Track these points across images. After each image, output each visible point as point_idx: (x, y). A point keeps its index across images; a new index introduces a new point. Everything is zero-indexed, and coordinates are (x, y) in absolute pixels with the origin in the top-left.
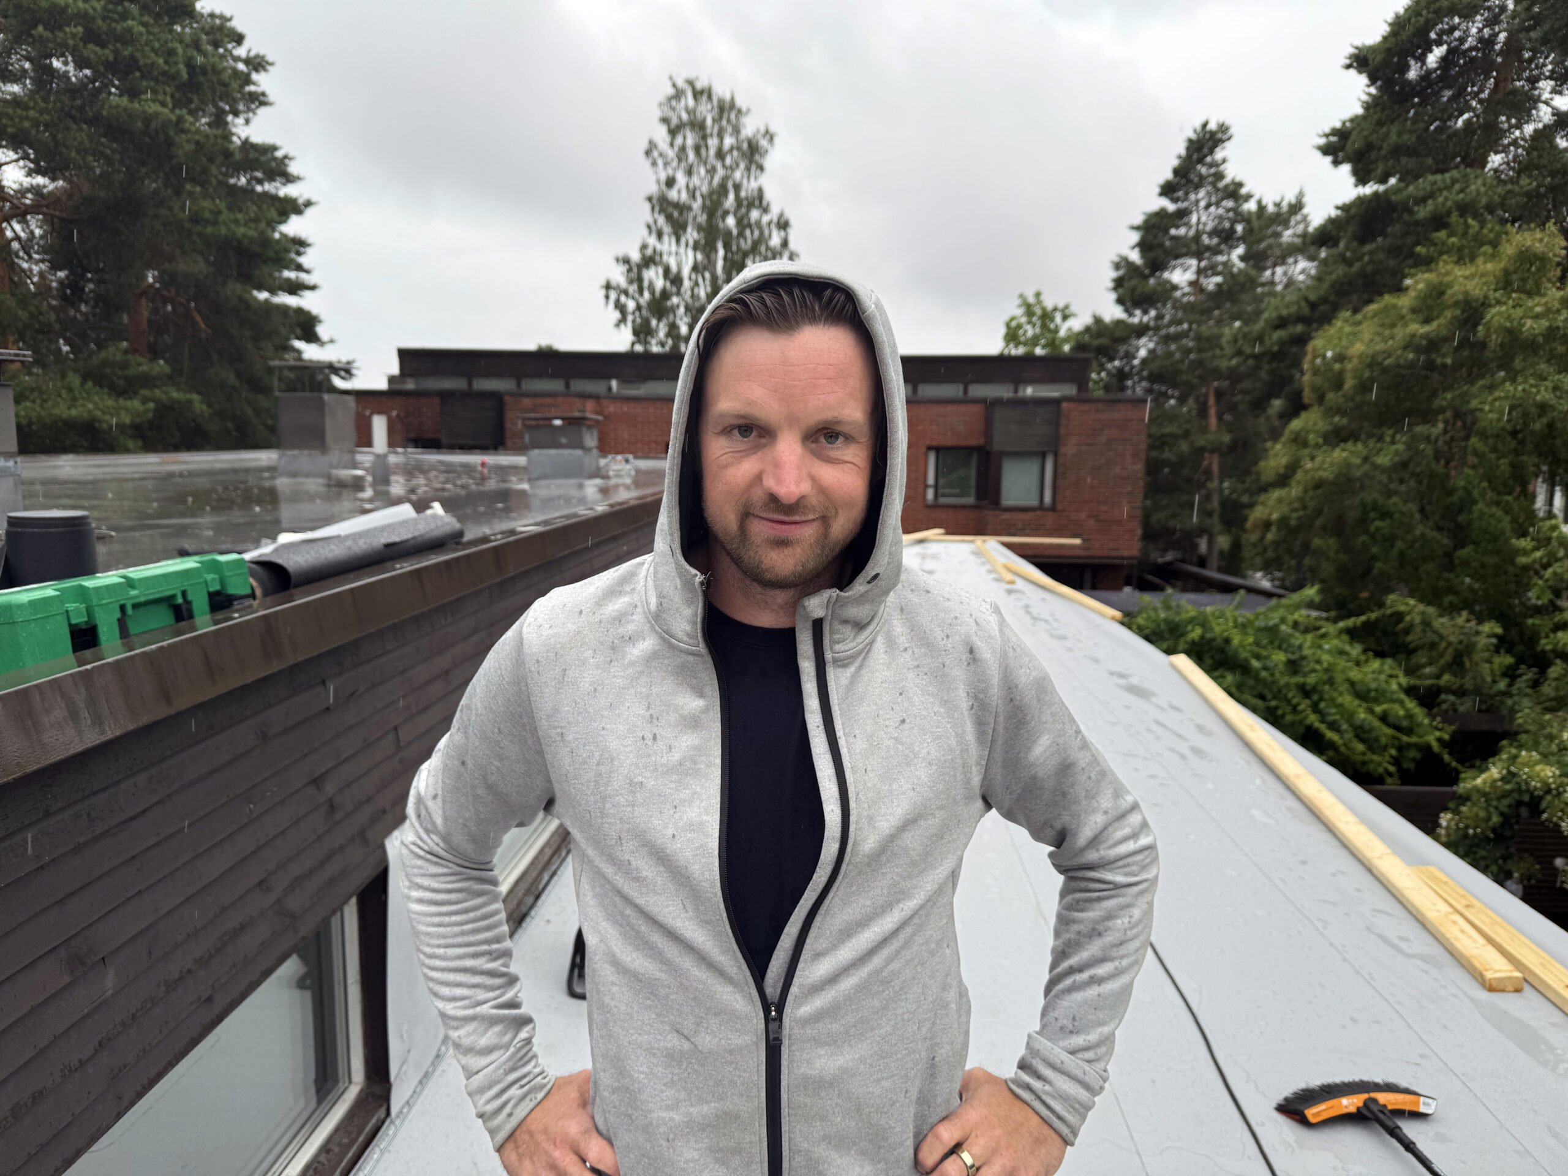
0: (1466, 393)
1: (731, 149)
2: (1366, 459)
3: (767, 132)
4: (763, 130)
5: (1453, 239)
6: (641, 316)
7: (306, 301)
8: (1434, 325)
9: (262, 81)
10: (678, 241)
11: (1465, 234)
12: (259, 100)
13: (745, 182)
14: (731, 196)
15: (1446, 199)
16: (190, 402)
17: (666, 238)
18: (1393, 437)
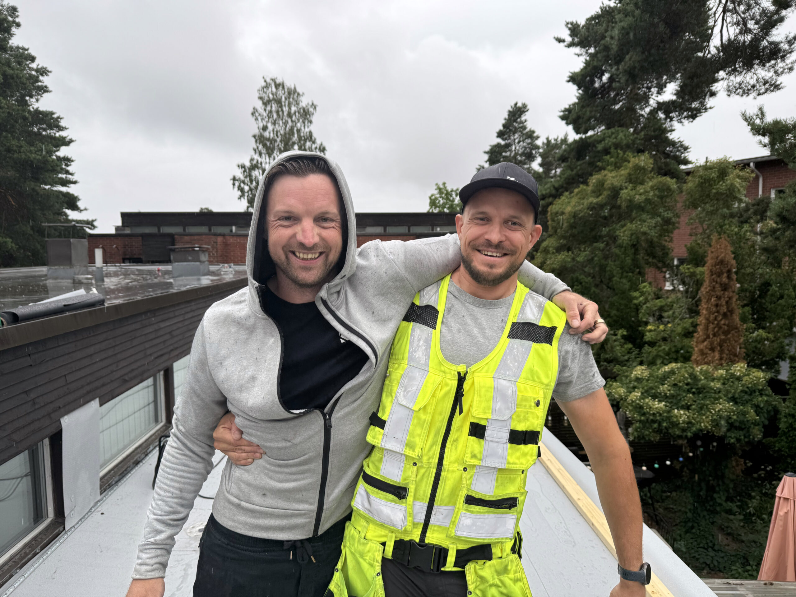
0: (614, 229)
1: (295, 113)
2: (573, 259)
3: (313, 104)
4: (310, 104)
5: (612, 159)
6: (252, 194)
7: (72, 189)
8: (600, 198)
9: (45, 80)
10: (270, 157)
11: (618, 157)
12: (44, 90)
13: (303, 128)
14: (296, 135)
15: (609, 141)
16: (5, 242)
17: (263, 155)
18: (585, 248)
